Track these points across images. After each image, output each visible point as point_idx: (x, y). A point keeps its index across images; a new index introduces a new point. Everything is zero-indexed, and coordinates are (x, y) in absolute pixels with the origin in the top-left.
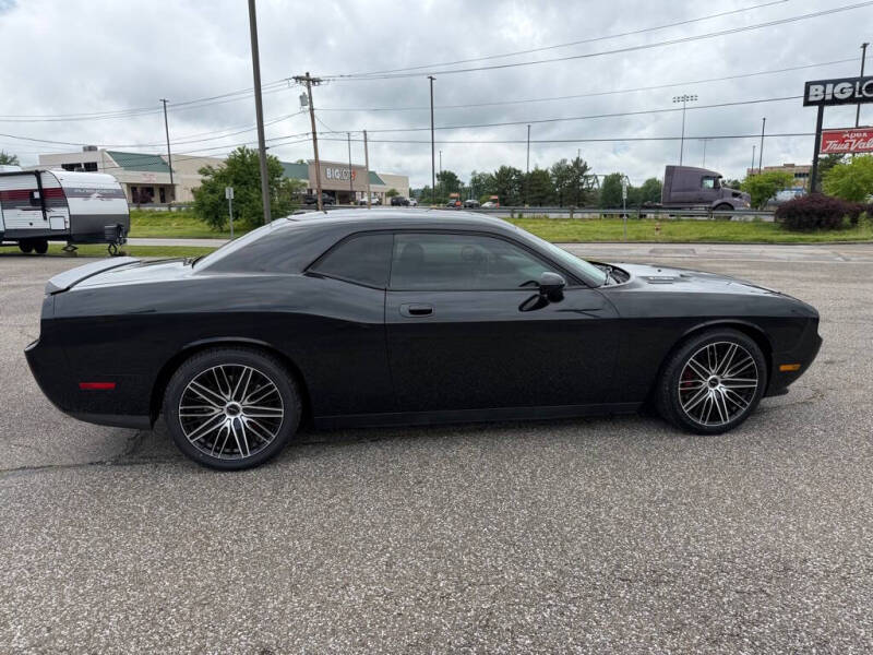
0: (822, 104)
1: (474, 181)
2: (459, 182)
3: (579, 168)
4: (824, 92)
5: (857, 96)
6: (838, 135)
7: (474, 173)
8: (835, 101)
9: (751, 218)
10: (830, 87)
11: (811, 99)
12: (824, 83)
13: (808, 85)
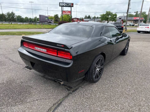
9: (55, 24)
13: (60, 3)
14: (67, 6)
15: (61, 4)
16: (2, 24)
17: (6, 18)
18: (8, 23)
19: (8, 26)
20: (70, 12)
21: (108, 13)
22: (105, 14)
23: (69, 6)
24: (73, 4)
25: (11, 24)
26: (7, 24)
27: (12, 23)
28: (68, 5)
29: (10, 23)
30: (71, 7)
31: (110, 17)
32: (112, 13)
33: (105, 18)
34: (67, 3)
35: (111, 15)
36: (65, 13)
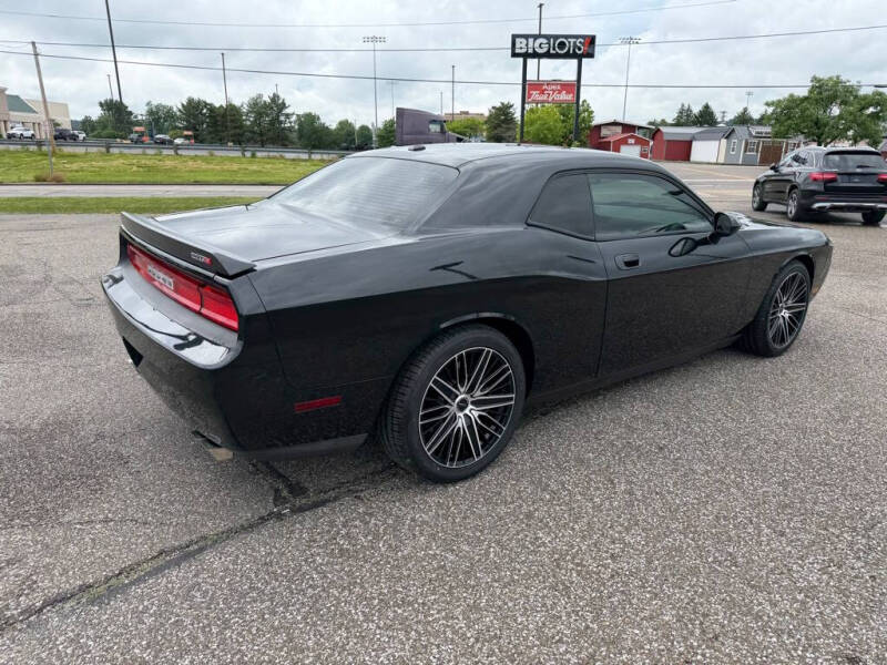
0: (526, 56)
1: (151, 113)
2: (131, 113)
3: (277, 105)
4: (527, 45)
5: (552, 51)
6: (538, 86)
7: (148, 104)
8: (535, 55)
10: (531, 40)
11: (517, 51)
12: (526, 37)
13: (514, 37)
14: (557, 56)
15: (520, 43)
16: (212, 155)
17: (241, 127)
18: (239, 154)
19: (235, 167)
20: (575, 87)
21: (826, 92)
22: (803, 92)
23: (567, 56)
24: (591, 40)
25: (253, 156)
26: (232, 159)
27: (259, 154)
28: (562, 45)
29: (248, 154)
30: (580, 57)
31: (836, 111)
32: (850, 91)
33: (803, 118)
34: (556, 37)
35: (844, 103)
36: (542, 92)
